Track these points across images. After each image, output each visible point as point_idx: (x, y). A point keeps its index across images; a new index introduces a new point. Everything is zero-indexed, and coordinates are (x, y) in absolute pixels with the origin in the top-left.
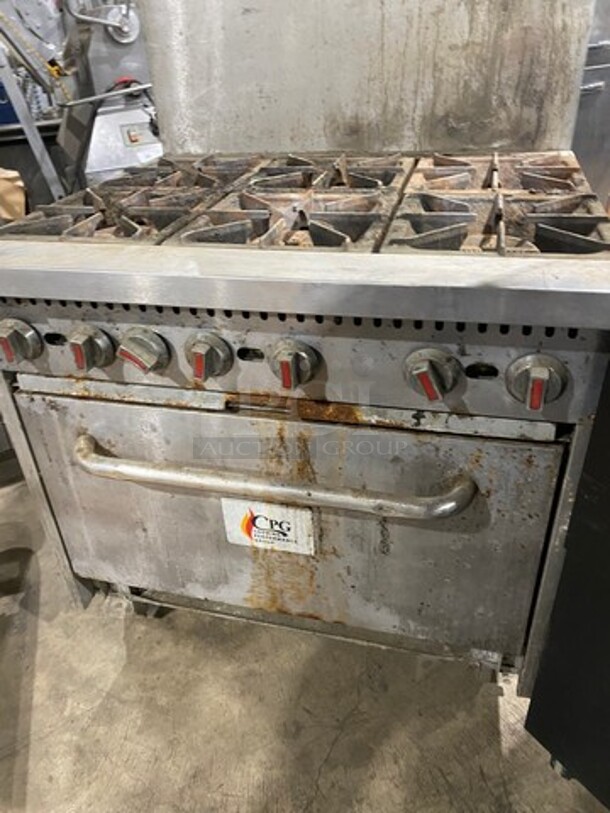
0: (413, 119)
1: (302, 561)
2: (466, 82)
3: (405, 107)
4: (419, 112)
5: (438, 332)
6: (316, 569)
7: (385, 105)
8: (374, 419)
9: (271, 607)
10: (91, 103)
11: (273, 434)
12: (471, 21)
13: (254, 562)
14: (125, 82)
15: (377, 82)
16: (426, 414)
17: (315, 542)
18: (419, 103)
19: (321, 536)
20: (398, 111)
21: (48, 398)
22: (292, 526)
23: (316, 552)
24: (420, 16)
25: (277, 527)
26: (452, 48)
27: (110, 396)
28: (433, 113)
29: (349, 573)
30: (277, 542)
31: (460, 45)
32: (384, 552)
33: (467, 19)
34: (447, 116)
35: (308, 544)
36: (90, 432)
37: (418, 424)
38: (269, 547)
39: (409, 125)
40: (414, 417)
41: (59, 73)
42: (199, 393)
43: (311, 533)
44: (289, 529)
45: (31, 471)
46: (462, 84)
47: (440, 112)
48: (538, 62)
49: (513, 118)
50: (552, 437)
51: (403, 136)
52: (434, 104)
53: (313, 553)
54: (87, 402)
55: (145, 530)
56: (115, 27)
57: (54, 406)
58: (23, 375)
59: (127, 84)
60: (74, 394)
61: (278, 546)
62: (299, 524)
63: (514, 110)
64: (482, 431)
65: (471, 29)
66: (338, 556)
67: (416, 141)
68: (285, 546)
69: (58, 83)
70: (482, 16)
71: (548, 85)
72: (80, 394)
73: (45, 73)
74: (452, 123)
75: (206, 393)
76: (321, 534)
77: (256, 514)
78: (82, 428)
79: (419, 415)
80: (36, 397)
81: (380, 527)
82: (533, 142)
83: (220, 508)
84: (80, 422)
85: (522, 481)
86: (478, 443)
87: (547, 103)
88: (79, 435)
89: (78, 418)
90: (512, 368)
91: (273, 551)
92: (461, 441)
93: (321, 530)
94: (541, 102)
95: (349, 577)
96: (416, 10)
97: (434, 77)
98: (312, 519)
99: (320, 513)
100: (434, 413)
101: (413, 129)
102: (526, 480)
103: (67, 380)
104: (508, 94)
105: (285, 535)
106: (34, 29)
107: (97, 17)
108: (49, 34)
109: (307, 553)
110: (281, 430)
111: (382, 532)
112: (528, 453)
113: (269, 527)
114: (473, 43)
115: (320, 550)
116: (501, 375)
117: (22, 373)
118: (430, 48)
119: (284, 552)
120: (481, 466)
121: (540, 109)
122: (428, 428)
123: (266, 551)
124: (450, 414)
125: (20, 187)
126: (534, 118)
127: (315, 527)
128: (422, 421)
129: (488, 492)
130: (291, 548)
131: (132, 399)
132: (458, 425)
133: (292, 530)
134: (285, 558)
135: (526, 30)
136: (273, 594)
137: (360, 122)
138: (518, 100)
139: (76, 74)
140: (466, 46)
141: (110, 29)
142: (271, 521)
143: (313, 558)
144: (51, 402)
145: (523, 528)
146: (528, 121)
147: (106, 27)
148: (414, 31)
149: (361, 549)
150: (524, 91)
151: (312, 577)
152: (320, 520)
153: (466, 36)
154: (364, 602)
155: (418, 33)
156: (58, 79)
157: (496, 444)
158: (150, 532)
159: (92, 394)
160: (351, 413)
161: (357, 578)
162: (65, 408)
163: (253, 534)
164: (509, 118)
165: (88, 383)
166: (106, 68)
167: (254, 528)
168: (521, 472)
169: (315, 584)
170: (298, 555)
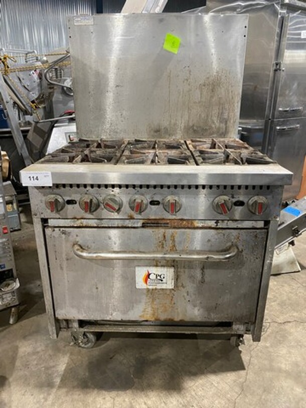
0: (181, 127)
1: (168, 292)
2: (200, 115)
3: (177, 122)
4: (183, 124)
5: (225, 190)
6: (174, 295)
7: (170, 122)
8: (200, 225)
9: (152, 318)
10: (51, 121)
11: (161, 235)
12: (201, 94)
13: (147, 296)
14: (70, 113)
15: (167, 113)
16: (220, 221)
17: (175, 282)
18: (183, 121)
19: (177, 279)
20: (175, 124)
21: (62, 229)
22: (165, 276)
23: (175, 287)
24: (183, 91)
25: (159, 278)
26: (195, 103)
27: (92, 225)
28: (188, 125)
29: (188, 295)
30: (158, 285)
31: (197, 102)
32: (202, 282)
33: (199, 93)
34: (193, 125)
35: (172, 283)
36: (79, 243)
37: (217, 225)
38: (154, 287)
39: (179, 129)
40: (216, 223)
41: (36, 107)
42: (132, 221)
43: (173, 278)
44: (164, 278)
45: (44, 266)
46: (198, 115)
47: (191, 124)
48: (225, 109)
49: (217, 127)
50: (263, 226)
51: (177, 133)
52: (188, 121)
53: (173, 287)
54: (80, 229)
55: (97, 288)
56: (67, 88)
57: (64, 233)
58: (52, 220)
59: (70, 114)
60: (76, 225)
61: (159, 287)
62: (168, 274)
63: (217, 125)
64: (240, 226)
65: (201, 97)
66: (184, 287)
67: (182, 134)
68: (161, 286)
69: (35, 112)
70: (205, 93)
71: (229, 116)
72: (78, 225)
73: (29, 107)
74: (195, 128)
75: (135, 220)
76: (177, 278)
77: (150, 273)
78: (76, 241)
79: (217, 222)
80: (56, 229)
81: (201, 271)
82: (225, 135)
83: (135, 271)
84: (75, 239)
85: (253, 244)
86: (238, 231)
87: (228, 122)
88: (74, 245)
89: (75, 237)
90: (250, 201)
91: (156, 289)
92: (233, 231)
93: (178, 276)
94: (226, 122)
95: (188, 297)
96: (182, 90)
97: (188, 112)
98: (174, 271)
99: (178, 268)
100: (223, 221)
101: (181, 130)
102: (255, 243)
103: (73, 220)
104: (215, 119)
105: (162, 280)
106: (26, 86)
107: (59, 82)
108: (33, 89)
109: (171, 288)
110: (165, 233)
111: (202, 273)
112: (256, 233)
113: (155, 278)
114: (202, 101)
115: (176, 285)
116: (246, 204)
117: (50, 219)
118: (187, 103)
119: (160, 289)
120: (240, 240)
121: (226, 124)
122: (221, 226)
123: (153, 289)
124: (228, 220)
125: (7, 159)
126: (224, 127)
127: (175, 275)
128: (219, 224)
129: (242, 250)
130: (164, 287)
131: (102, 225)
132: (231, 224)
133: (165, 278)
134: (161, 292)
135: (220, 98)
136: (154, 311)
137: (161, 127)
138: (218, 121)
139: (45, 108)
140: (200, 102)
141: (65, 88)
142: (157, 275)
143: (173, 290)
144: (63, 230)
145: (254, 264)
146: (222, 129)
147: (63, 87)
148: (181, 97)
149: (193, 282)
150: (220, 118)
151: (172, 300)
152: (177, 272)
153: (199, 99)
154: (193, 307)
155: (182, 97)
156: (35, 110)
157: (245, 231)
158: (99, 289)
159: (84, 225)
160: (192, 223)
161: (191, 296)
162: (69, 233)
163: (148, 282)
164: (216, 127)
165: (83, 220)
166: (60, 106)
167: (149, 279)
168: (253, 241)
169: (173, 303)
170: (166, 289)
